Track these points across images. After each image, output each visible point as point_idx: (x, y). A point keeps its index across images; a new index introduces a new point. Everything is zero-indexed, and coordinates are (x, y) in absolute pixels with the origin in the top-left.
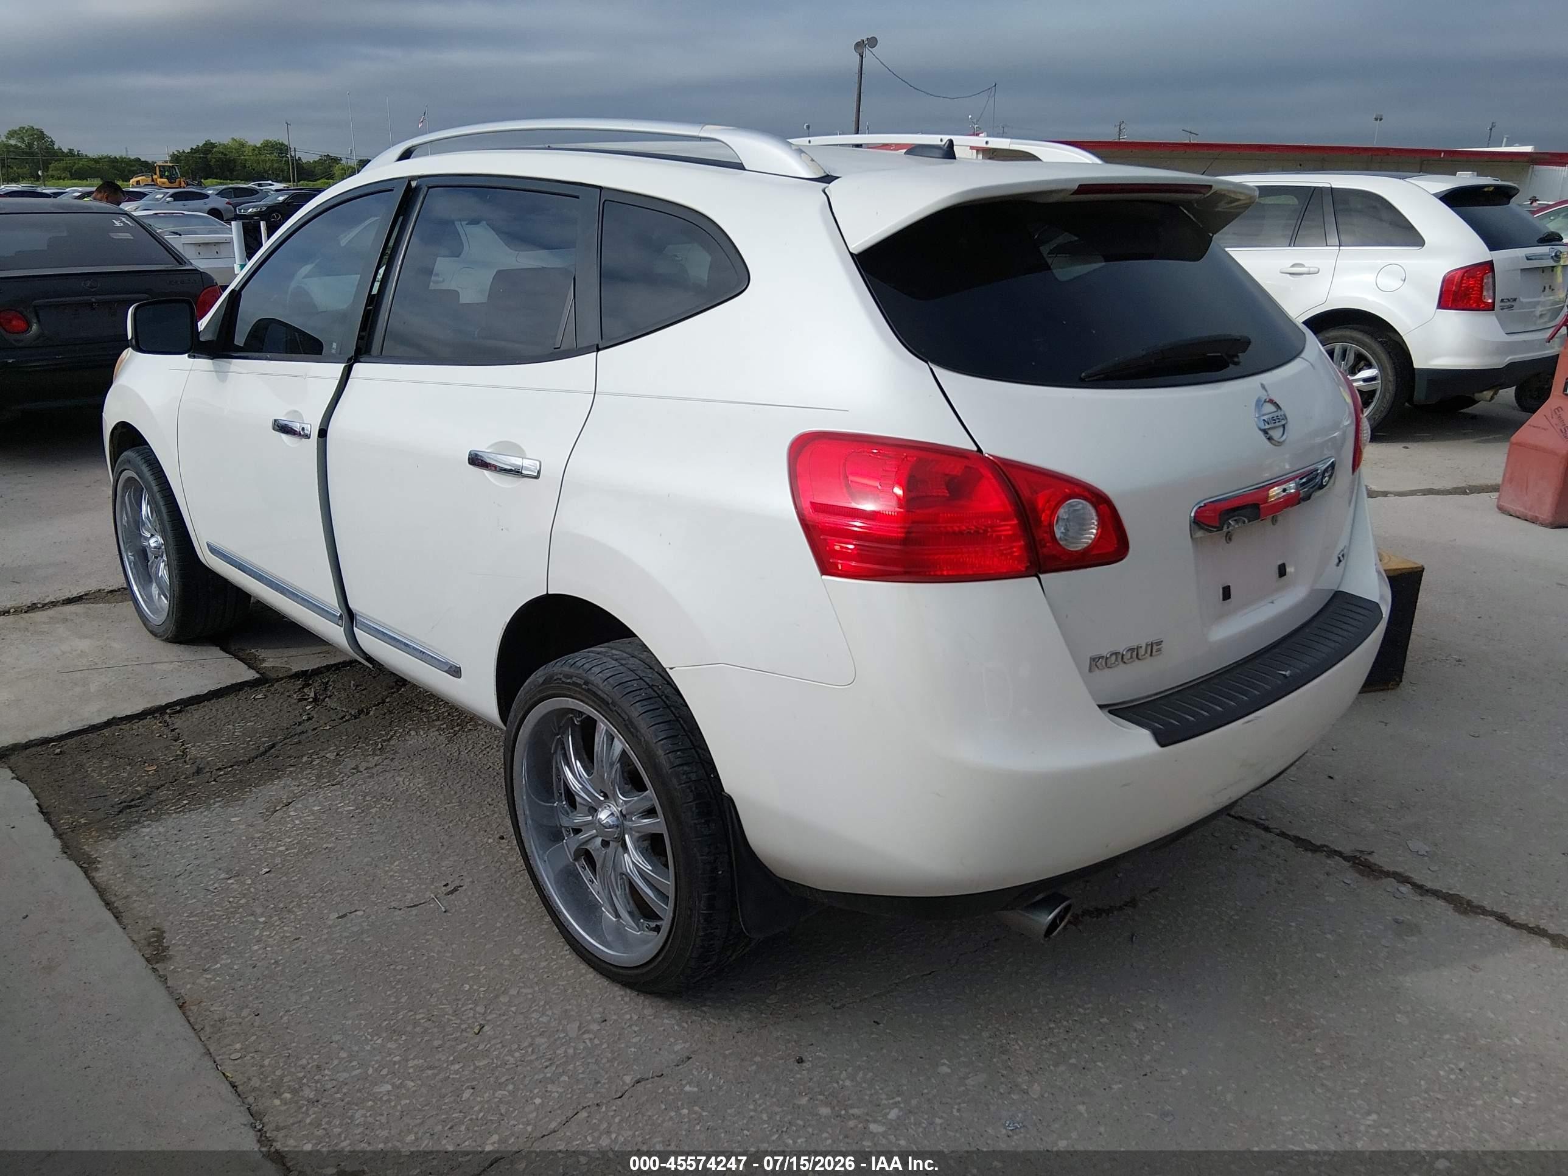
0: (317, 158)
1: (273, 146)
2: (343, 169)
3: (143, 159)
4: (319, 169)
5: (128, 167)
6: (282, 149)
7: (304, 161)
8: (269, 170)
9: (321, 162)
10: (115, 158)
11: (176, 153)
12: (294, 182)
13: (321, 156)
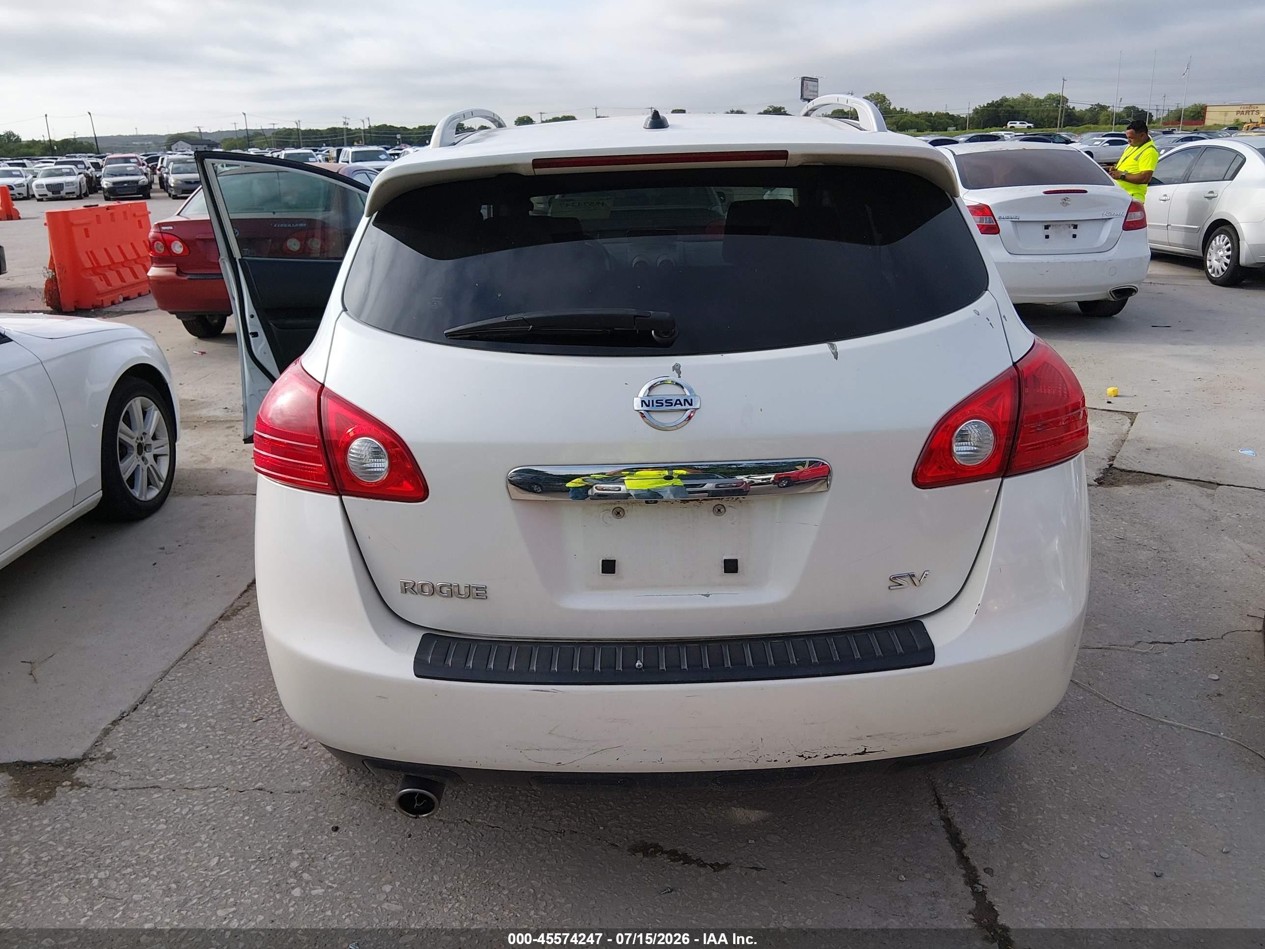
0: (1089, 107)
1: (1054, 99)
2: (1108, 115)
3: (950, 114)
4: (1087, 117)
5: (939, 120)
6: (1059, 100)
7: (1077, 109)
8: (1045, 118)
9: (1091, 110)
10: (931, 113)
11: (978, 107)
12: (1060, 127)
13: (1092, 105)
